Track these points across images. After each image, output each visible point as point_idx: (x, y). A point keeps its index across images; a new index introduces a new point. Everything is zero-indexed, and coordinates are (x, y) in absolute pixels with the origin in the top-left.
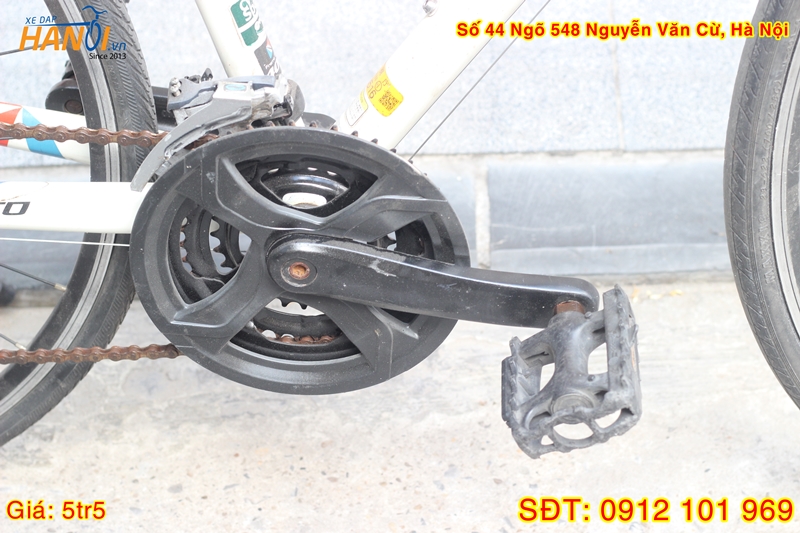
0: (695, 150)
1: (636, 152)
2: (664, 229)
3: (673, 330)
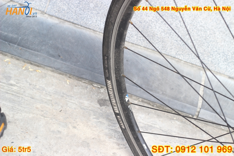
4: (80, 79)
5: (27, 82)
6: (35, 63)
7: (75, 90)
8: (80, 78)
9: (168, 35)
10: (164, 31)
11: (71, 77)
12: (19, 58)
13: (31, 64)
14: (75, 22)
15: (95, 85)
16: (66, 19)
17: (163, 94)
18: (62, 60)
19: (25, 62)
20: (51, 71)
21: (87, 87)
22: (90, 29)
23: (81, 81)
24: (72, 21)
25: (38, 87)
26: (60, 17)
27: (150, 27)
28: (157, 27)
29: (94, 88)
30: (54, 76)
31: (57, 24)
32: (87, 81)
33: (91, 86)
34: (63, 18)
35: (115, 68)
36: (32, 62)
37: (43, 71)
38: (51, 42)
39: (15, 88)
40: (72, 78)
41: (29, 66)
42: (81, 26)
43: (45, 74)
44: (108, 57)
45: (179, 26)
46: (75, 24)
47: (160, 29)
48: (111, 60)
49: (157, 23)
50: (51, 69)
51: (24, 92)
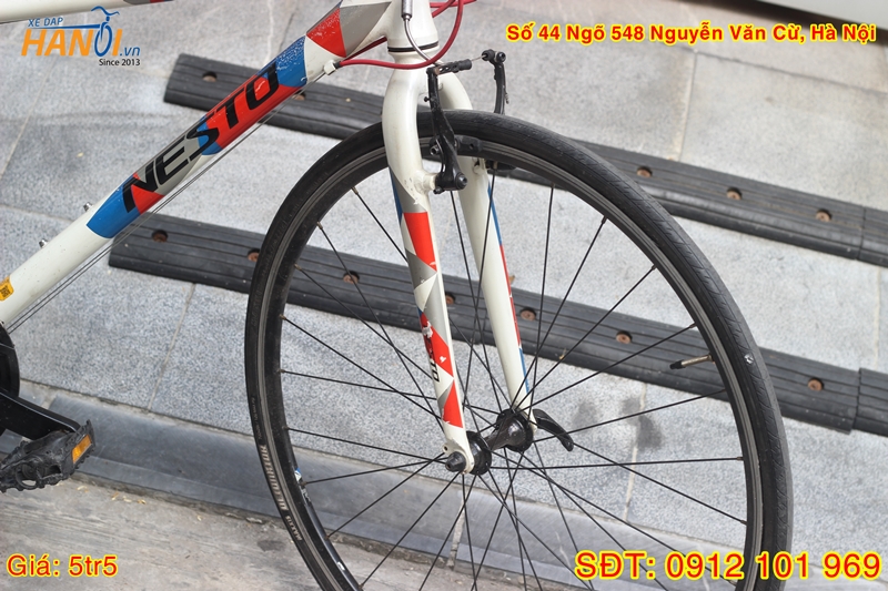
0: (197, 423)
1: (157, 413)
2: (149, 460)
3: (127, 521)
4: (222, 511)
5: (121, 517)
6: (134, 488)
7: (213, 529)
8: (220, 509)
9: (388, 434)
10: (381, 428)
11: (204, 507)
12: (103, 480)
13: (128, 491)
14: (208, 422)
15: (252, 519)
16: (188, 417)
17: (382, 522)
18: (185, 476)
19: (115, 489)
20: (166, 501)
21: (236, 525)
22: (236, 432)
23: (223, 514)
24: (201, 420)
25: (142, 524)
26: (179, 415)
27: (352, 423)
28: (367, 423)
29: (249, 526)
30: (172, 510)
31: (173, 427)
32: (235, 511)
33: (245, 522)
34: (183, 417)
35: (271, 416)
36: (129, 487)
37: (151, 502)
38: (162, 452)
39: (98, 525)
40: (207, 509)
41: (125, 496)
42: (220, 428)
43: (155, 506)
44: (256, 398)
45: (409, 418)
46: (208, 425)
47: (372, 425)
48: (263, 403)
49: (365, 415)
50: (164, 495)
51: (117, 530)
